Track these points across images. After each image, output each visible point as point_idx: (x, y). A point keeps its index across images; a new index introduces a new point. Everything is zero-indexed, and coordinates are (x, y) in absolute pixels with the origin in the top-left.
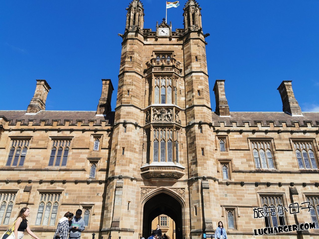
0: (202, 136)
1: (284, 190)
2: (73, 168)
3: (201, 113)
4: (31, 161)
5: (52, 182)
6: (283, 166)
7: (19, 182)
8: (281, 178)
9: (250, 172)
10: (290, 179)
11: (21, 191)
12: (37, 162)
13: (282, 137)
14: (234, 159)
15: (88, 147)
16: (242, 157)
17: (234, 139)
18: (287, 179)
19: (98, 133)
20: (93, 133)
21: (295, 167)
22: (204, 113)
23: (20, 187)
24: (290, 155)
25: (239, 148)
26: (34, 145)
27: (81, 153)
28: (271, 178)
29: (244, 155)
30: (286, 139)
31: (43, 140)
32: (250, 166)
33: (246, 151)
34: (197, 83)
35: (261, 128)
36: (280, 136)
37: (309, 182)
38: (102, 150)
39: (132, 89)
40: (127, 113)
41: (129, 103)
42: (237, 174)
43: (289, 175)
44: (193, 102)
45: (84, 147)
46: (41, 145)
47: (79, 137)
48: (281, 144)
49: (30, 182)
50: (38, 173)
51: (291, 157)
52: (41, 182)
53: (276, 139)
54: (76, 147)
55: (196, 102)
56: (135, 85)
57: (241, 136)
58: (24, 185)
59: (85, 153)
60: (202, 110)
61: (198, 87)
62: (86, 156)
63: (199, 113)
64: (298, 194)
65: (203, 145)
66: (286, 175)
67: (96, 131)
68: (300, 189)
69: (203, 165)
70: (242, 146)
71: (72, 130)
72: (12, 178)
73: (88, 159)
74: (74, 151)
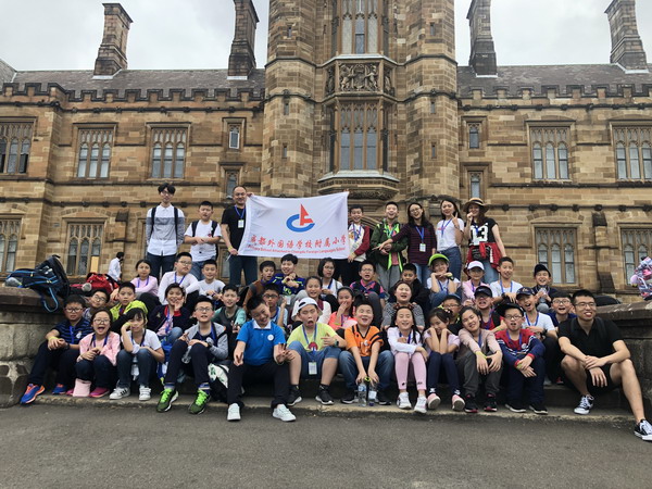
0: (435, 120)
1: (581, 218)
2: (196, 180)
3: (436, 72)
4: (121, 169)
6: (586, 174)
7: (106, 204)
8: (579, 197)
9: (523, 186)
10: (596, 198)
11: (112, 220)
12: (131, 169)
13: (593, 118)
14: (494, 162)
15: (219, 142)
16: (509, 159)
17: (500, 123)
18: (589, 198)
19: (236, 114)
20: (226, 114)
21: (610, 176)
22: (441, 72)
23: (109, 214)
24: (603, 154)
25: (507, 142)
26: (121, 140)
27: (208, 154)
28: (561, 197)
29: (515, 154)
30: (600, 123)
31: (136, 130)
32: (523, 175)
33: (519, 148)
34: (430, 6)
35: (553, 101)
36: (589, 116)
37: (633, 204)
38: (246, 148)
39: (297, 24)
40: (289, 74)
41: (292, 54)
42: (498, 189)
43: (596, 190)
44: (420, 49)
45: (212, 142)
46: (134, 139)
47: (200, 124)
48: (587, 133)
49: (124, 204)
50: (136, 189)
51: (605, 157)
52: (143, 205)
53: (581, 123)
54: (198, 142)
55: (426, 49)
56: (303, 15)
57: (512, 118)
58: (114, 210)
59: (215, 154)
60: (438, 67)
61: (431, 16)
62: (215, 160)
63: (430, 73)
64: (606, 225)
65: (435, 136)
66: (589, 190)
67: (232, 110)
68: (611, 216)
69: (433, 175)
70: (513, 138)
71: (187, 110)
72: (91, 198)
73: (221, 164)
74: (195, 150)
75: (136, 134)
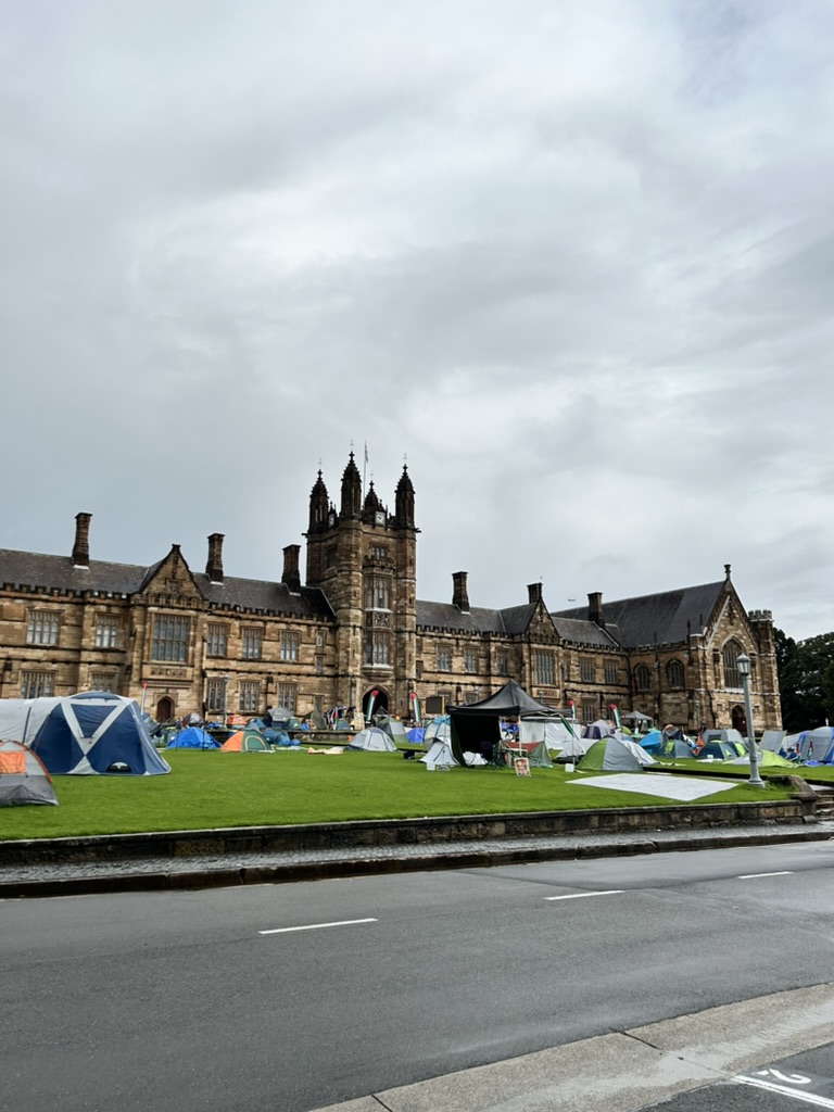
1: (453, 687)
2: (304, 662)
3: (411, 622)
4: (267, 654)
5: (289, 674)
6: (455, 669)
7: (261, 673)
8: (452, 679)
9: (434, 672)
10: (458, 679)
11: (264, 682)
12: (273, 654)
13: (458, 644)
14: (424, 661)
15: (314, 643)
16: (430, 660)
18: (456, 679)
19: (321, 628)
20: (317, 628)
21: (463, 670)
23: (262, 678)
25: (429, 652)
26: (266, 637)
27: (309, 648)
28: (447, 678)
30: (461, 646)
31: (274, 633)
32: (434, 668)
33: (433, 655)
38: (326, 647)
41: (357, 606)
42: (425, 673)
43: (458, 676)
45: (311, 642)
46: (273, 637)
47: (305, 632)
48: (456, 650)
49: (270, 673)
50: (276, 665)
51: (461, 661)
52: (279, 674)
54: (305, 642)
57: (431, 641)
58: (265, 676)
59: (313, 648)
62: (312, 652)
63: (409, 622)
66: (456, 676)
67: (319, 626)
70: (431, 650)
71: (299, 624)
72: (253, 669)
73: (316, 654)
74: (303, 646)
75: (274, 635)
